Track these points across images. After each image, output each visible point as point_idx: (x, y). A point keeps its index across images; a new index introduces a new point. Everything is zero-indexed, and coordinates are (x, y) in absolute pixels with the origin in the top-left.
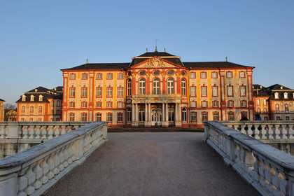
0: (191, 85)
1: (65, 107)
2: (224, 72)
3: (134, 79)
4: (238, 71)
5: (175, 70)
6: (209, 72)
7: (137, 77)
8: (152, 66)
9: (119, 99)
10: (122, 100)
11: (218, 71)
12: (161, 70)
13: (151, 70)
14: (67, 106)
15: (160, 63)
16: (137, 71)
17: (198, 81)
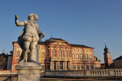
0: (73, 54)
1: (13, 62)
2: (84, 49)
3: (51, 49)
4: (89, 49)
5: (68, 47)
6: (79, 48)
7: (52, 49)
8: (58, 44)
9: (42, 59)
10: (44, 59)
11: (82, 48)
12: (62, 46)
13: (58, 46)
14: (14, 61)
15: (62, 43)
16: (52, 46)
17: (76, 52)
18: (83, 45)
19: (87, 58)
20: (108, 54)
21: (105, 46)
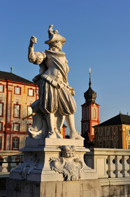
2: (12, 86)
11: (5, 83)
18: (11, 74)
19: (17, 116)
20: (94, 108)
21: (90, 84)
